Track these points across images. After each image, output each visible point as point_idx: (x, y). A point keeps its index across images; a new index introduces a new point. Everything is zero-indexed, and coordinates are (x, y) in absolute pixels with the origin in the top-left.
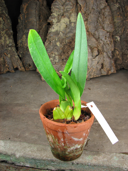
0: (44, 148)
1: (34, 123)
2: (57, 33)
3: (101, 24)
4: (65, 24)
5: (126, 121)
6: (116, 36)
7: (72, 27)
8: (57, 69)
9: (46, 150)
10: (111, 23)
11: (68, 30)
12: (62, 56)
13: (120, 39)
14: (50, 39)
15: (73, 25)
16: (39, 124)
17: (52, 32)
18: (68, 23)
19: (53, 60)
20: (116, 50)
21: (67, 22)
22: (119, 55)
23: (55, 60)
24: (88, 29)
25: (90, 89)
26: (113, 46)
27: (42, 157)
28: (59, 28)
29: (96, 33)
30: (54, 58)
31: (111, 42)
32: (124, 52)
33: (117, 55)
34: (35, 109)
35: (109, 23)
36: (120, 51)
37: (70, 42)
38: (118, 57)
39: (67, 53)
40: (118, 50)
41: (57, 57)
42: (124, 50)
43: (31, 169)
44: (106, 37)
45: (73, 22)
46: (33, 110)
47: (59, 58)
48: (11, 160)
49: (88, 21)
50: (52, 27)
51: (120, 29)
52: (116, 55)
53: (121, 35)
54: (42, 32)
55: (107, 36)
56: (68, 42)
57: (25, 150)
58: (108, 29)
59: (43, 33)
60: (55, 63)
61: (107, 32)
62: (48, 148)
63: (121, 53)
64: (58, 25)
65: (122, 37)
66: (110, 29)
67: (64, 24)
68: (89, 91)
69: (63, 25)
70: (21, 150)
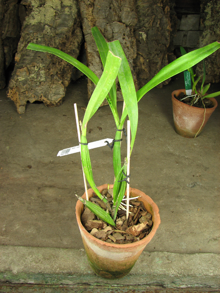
0: (54, 254)
1: (24, 203)
2: (40, 27)
3: (116, 12)
4: (54, 9)
5: (163, 189)
6: (139, 31)
7: (66, 15)
8: (44, 92)
9: (57, 257)
10: (133, 10)
11: (59, 21)
12: (52, 70)
13: (147, 38)
14: (28, 37)
15: (68, 11)
16: (32, 204)
17: (30, 24)
18: (59, 8)
19: (35, 77)
20: (140, 55)
21: (56, 7)
22: (144, 64)
23: (39, 78)
24: (95, 22)
25: (100, 129)
26: (136, 50)
27: (53, 269)
28: (43, 18)
29: (108, 28)
30: (38, 75)
31: (133, 43)
32: (153, 60)
33: (141, 64)
34: (18, 176)
35: (129, 9)
36: (145, 57)
37: (63, 43)
38: (143, 67)
39: (59, 62)
40: (142, 56)
41: (42, 72)
42: (153, 55)
43: (35, 286)
44: (124, 35)
45: (68, 6)
46: (16, 177)
47: (45, 73)
48: (4, 278)
49: (95, 6)
50: (30, 15)
51: (146, 19)
52: (139, 64)
53: (148, 30)
54: (9, 17)
55: (126, 33)
56: (60, 44)
57: (25, 261)
58: (128, 21)
59: (11, 19)
60: (40, 83)
61: (127, 26)
62: (59, 252)
63: (148, 60)
64: (40, 11)
65: (150, 32)
66: (131, 19)
67: (52, 10)
68: (100, 132)
69: (49, 11)
70: (19, 261)
